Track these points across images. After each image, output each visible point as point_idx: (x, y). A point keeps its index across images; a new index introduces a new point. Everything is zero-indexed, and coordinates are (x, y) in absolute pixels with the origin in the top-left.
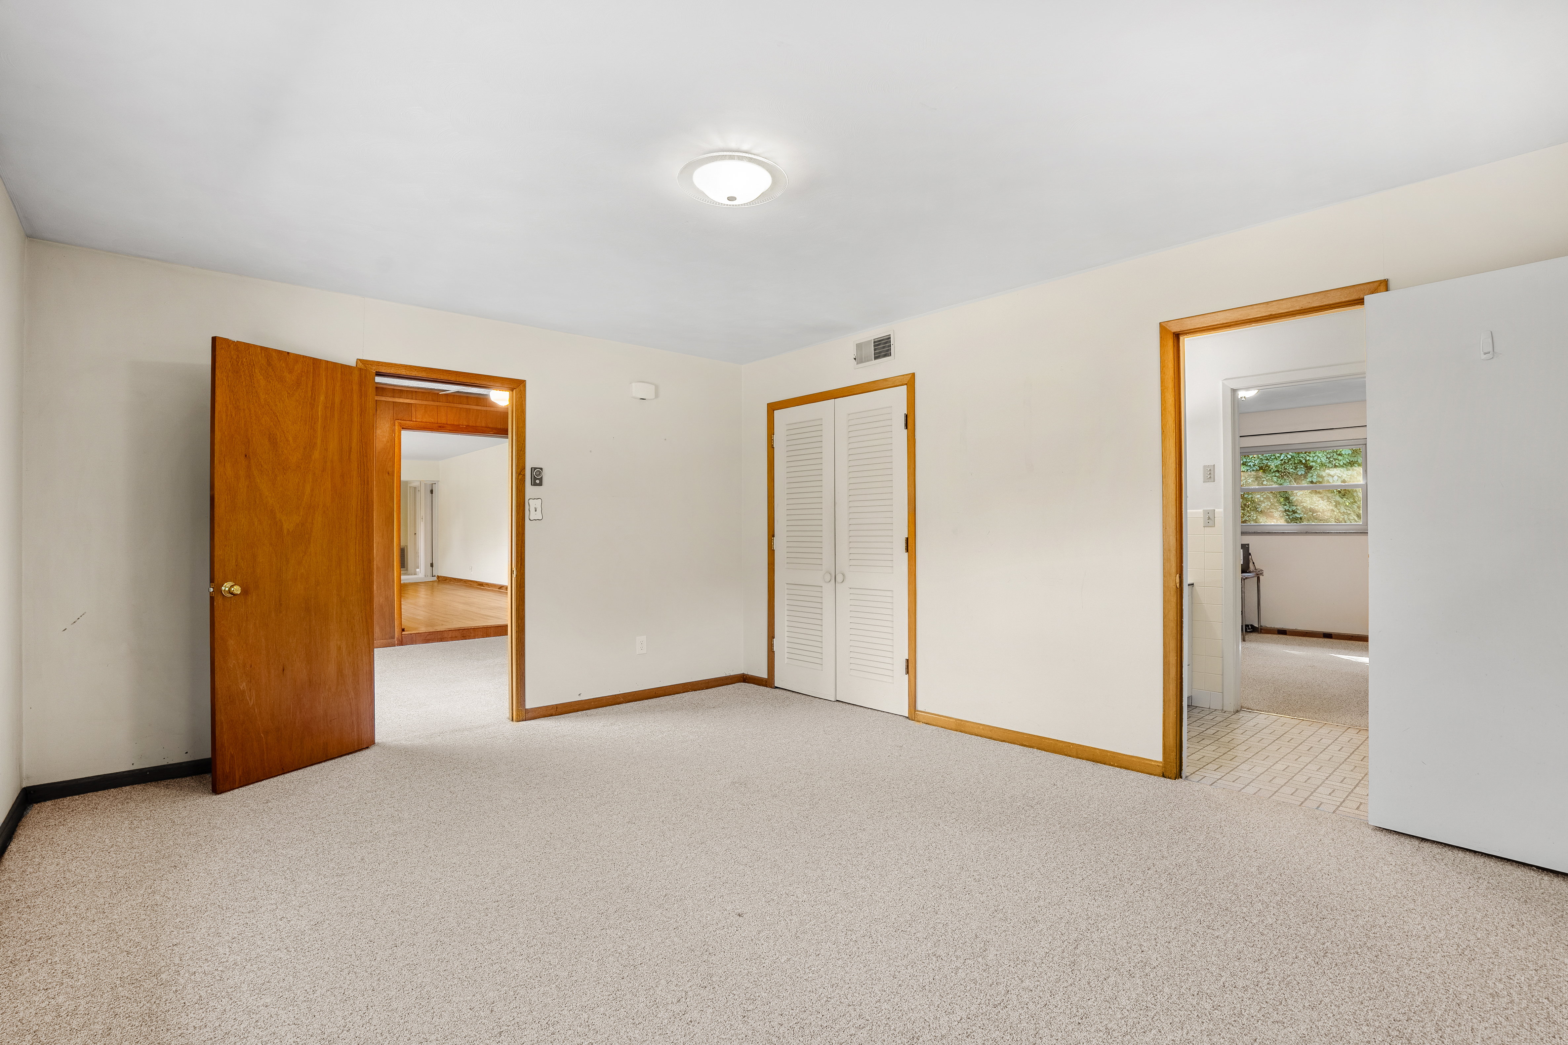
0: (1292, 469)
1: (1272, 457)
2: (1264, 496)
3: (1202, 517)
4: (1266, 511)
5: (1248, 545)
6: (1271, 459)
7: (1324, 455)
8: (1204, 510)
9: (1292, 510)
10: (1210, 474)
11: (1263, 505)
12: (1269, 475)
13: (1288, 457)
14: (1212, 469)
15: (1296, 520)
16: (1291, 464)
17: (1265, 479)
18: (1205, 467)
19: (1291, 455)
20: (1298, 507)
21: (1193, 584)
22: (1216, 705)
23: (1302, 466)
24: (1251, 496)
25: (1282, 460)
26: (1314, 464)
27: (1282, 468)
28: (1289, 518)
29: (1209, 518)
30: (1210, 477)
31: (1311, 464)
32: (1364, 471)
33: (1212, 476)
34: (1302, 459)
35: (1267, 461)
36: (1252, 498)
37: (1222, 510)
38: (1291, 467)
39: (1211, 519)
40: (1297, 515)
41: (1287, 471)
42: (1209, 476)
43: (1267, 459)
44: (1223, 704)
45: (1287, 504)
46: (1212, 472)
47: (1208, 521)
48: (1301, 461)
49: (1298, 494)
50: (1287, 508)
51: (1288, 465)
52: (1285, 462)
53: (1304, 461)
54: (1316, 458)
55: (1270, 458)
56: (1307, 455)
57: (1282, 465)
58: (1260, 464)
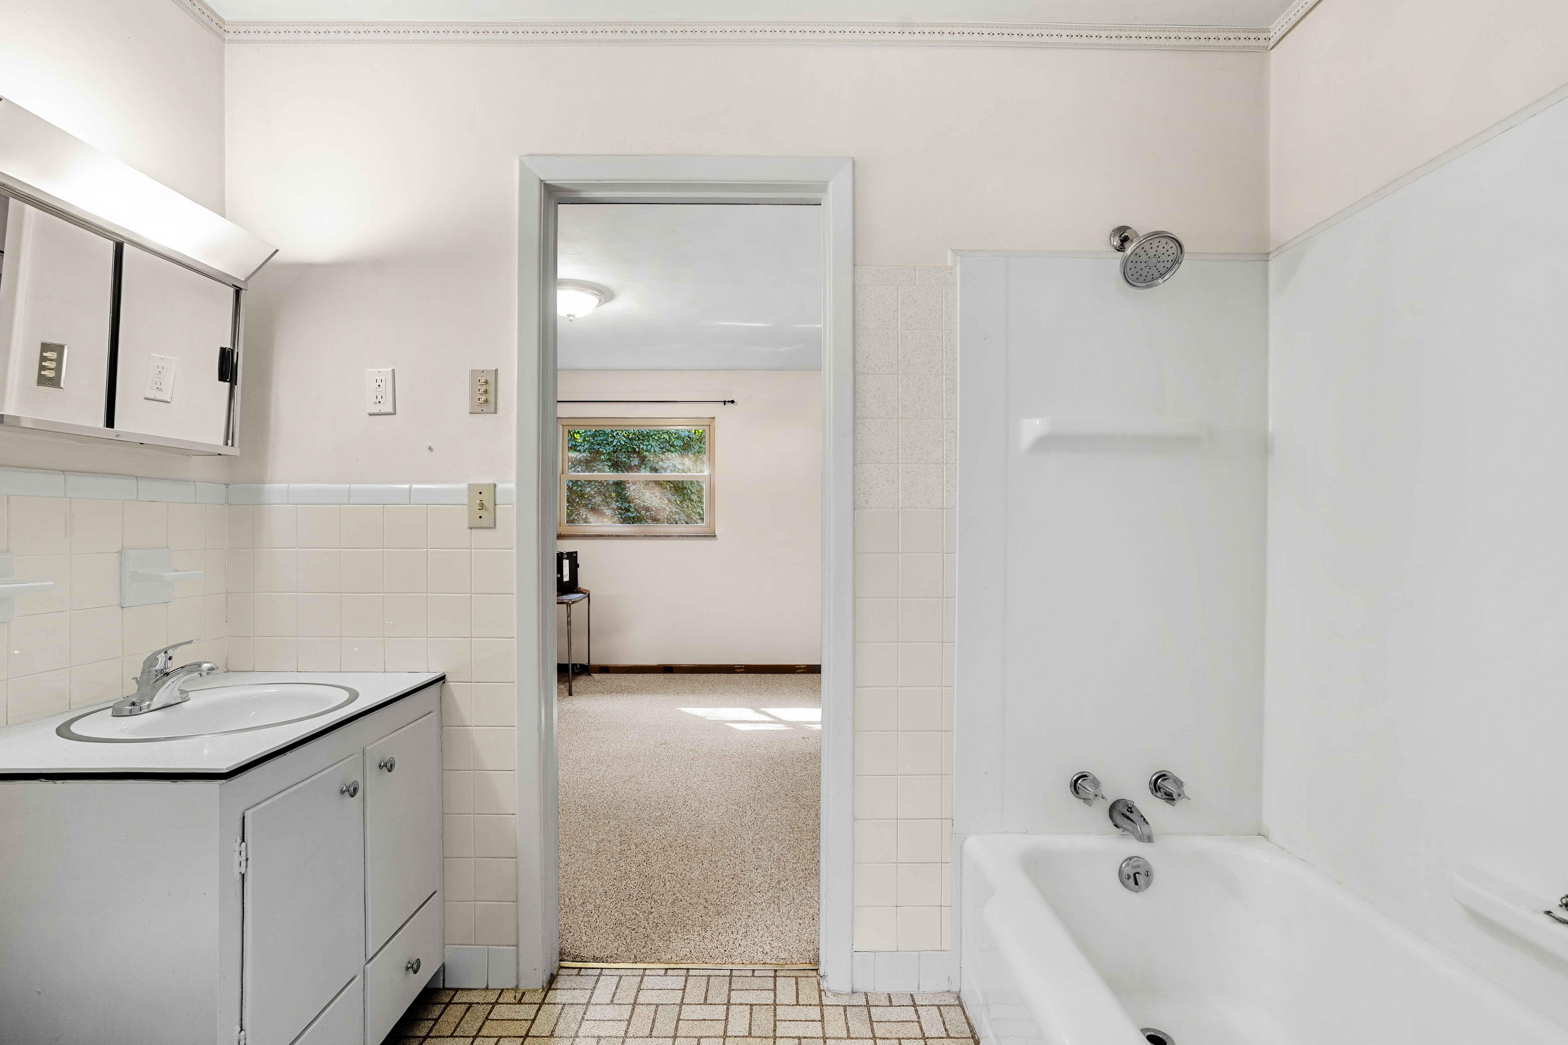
0: (624, 458)
1: (604, 442)
2: (595, 490)
3: (466, 501)
4: (596, 508)
5: (576, 553)
6: (603, 445)
7: (657, 444)
8: (469, 485)
9: (625, 507)
10: (486, 392)
11: (594, 500)
12: (600, 464)
13: (621, 443)
14: (491, 380)
15: (629, 520)
16: (624, 452)
17: (596, 468)
18: (473, 372)
19: (624, 441)
20: (631, 504)
21: (442, 678)
22: (503, 979)
23: (635, 456)
24: (580, 488)
25: (614, 446)
26: (647, 453)
27: (614, 457)
28: (621, 517)
29: (482, 506)
30: (486, 401)
31: (645, 454)
32: (707, 459)
33: (491, 398)
34: (635, 447)
35: (599, 447)
36: (581, 491)
37: (513, 486)
38: (624, 456)
39: (487, 510)
40: (630, 514)
41: (620, 460)
42: (483, 398)
43: (599, 444)
44: (518, 974)
45: (619, 500)
46: (491, 389)
47: (481, 513)
48: (634, 449)
49: (631, 489)
50: (620, 505)
51: (621, 453)
52: (617, 449)
53: (637, 450)
54: (649, 447)
55: (602, 442)
56: (641, 443)
57: (614, 452)
58: (591, 449)
